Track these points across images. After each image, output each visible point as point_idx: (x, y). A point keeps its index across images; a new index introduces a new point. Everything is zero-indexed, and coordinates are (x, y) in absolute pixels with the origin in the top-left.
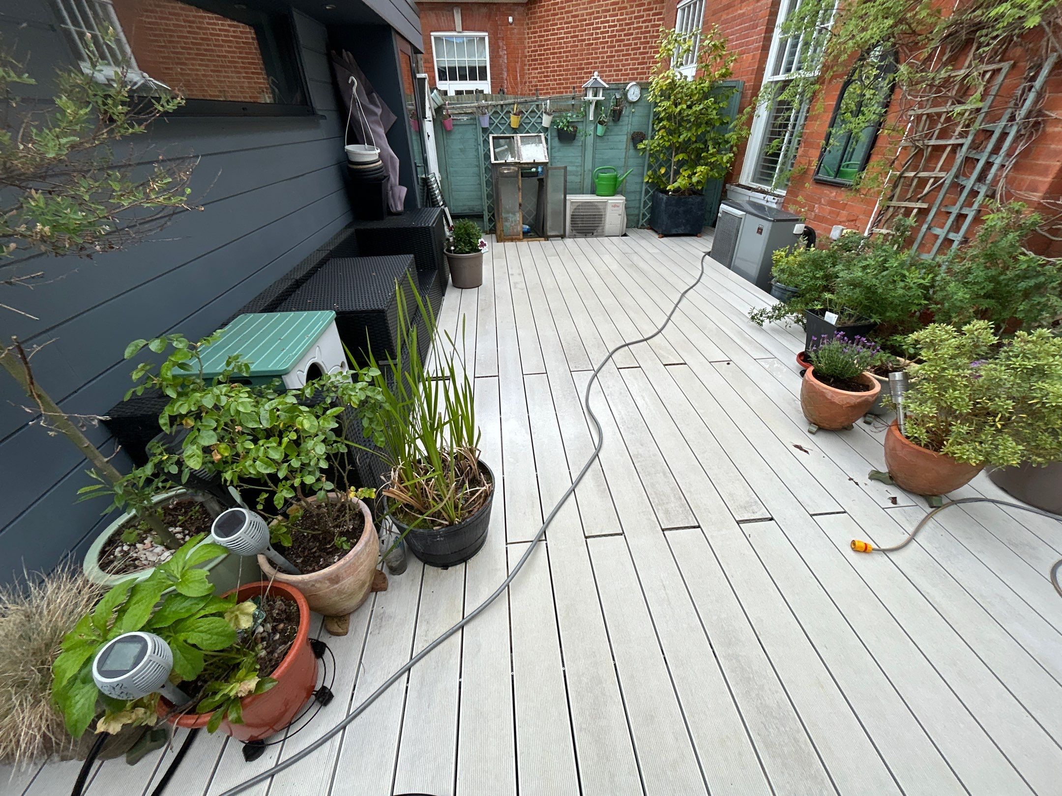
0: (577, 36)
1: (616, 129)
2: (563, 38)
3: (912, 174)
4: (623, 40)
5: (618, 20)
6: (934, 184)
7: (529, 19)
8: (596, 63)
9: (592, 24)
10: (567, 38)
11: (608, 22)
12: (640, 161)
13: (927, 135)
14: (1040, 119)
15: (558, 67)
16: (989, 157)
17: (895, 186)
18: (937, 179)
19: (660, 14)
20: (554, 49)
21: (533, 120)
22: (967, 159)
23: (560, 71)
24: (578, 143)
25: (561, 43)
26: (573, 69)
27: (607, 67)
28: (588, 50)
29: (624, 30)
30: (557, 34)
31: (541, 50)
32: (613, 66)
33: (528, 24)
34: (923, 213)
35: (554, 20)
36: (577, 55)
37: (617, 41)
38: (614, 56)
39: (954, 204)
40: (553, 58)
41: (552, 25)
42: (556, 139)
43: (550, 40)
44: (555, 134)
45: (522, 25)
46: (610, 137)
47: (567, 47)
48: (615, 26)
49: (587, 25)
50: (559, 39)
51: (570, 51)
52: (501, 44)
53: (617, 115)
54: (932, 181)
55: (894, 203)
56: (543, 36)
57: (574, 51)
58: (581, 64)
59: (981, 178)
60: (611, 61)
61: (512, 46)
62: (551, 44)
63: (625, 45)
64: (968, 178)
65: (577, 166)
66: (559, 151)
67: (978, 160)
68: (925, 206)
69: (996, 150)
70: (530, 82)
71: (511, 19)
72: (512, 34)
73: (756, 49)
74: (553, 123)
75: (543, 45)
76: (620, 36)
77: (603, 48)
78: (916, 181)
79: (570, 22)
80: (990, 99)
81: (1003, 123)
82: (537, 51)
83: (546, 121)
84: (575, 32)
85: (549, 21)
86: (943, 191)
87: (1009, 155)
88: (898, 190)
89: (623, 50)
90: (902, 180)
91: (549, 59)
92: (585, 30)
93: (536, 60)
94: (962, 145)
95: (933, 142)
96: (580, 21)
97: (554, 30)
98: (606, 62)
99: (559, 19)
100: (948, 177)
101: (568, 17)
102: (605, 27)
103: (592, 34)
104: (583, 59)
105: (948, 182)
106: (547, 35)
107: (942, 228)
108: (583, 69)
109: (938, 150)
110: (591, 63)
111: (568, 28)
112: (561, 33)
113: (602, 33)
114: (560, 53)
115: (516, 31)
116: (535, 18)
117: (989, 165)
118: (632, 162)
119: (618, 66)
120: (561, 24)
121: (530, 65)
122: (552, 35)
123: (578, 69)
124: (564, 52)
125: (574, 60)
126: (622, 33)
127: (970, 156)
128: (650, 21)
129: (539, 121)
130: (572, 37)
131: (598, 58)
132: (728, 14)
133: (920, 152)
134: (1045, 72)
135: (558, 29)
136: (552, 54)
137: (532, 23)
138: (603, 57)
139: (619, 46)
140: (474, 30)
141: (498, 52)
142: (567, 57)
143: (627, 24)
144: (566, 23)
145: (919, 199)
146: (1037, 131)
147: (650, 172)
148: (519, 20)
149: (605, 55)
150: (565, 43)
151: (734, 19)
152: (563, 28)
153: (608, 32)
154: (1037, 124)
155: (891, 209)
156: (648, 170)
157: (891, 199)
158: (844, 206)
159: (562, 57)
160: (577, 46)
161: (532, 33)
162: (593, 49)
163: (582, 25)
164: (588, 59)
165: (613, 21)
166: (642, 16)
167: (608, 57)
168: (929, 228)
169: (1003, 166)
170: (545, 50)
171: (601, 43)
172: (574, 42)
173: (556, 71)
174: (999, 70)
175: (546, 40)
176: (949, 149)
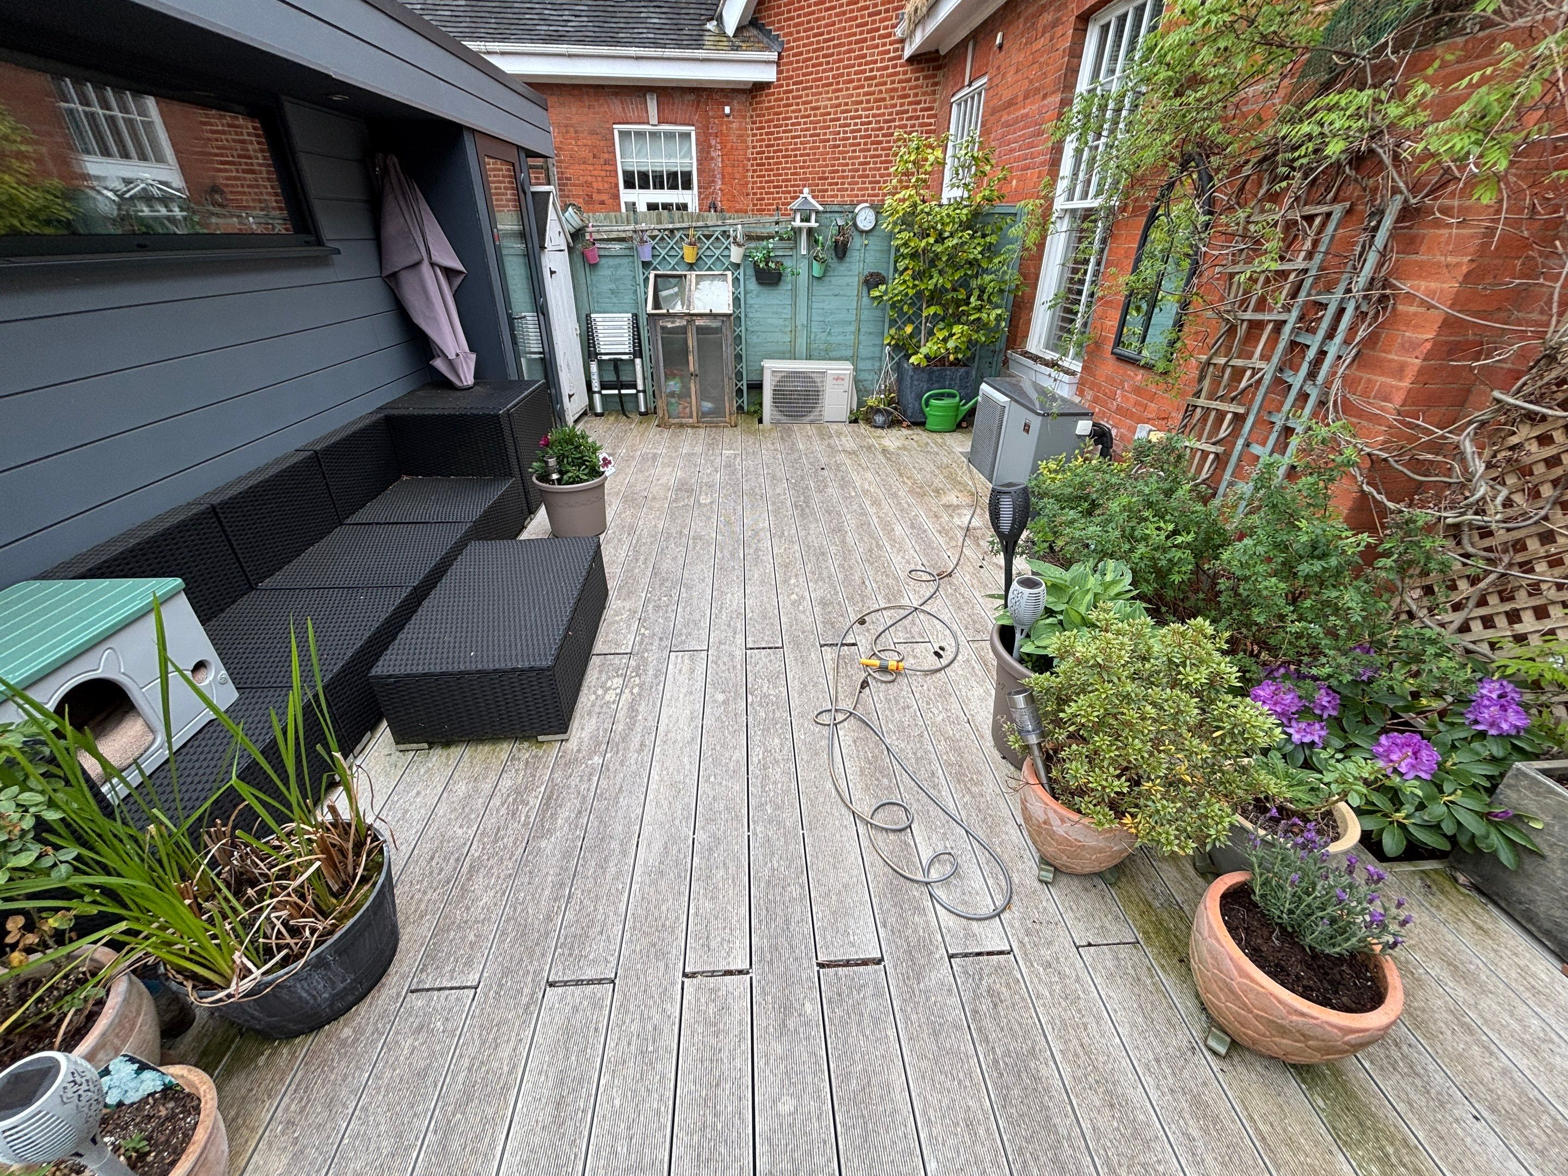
0: (818, 135)
1: (842, 268)
2: (799, 137)
3: (1222, 361)
4: (881, 142)
5: (874, 116)
6: (1253, 376)
7: (754, 110)
8: (844, 171)
9: (839, 119)
10: (805, 136)
11: (860, 117)
12: (878, 313)
13: (1242, 302)
14: (1388, 291)
15: (792, 174)
16: (1323, 343)
17: (1201, 378)
18: (1255, 371)
19: (931, 109)
20: (787, 150)
21: (718, 252)
22: (1293, 344)
23: (795, 180)
24: (786, 286)
25: (796, 144)
26: (813, 179)
27: (859, 177)
28: (834, 153)
29: (881, 129)
30: (791, 131)
31: (769, 152)
32: (867, 176)
33: (752, 117)
34: (1239, 419)
35: (787, 112)
36: (818, 160)
37: (872, 143)
38: (869, 163)
39: (1279, 411)
40: (787, 162)
41: (784, 119)
42: (754, 279)
43: (781, 138)
44: (751, 272)
45: (744, 117)
46: (833, 279)
47: (805, 149)
48: (870, 123)
49: (831, 120)
50: (793, 137)
51: (808, 155)
52: (713, 142)
53: (841, 250)
54: (1249, 373)
55: (1202, 402)
56: (772, 133)
57: (815, 154)
58: (824, 172)
59: (1312, 375)
60: (864, 170)
61: (729, 145)
62: (783, 145)
63: (883, 149)
64: (1296, 370)
65: (785, 320)
66: (757, 296)
67: (1308, 347)
68: (1241, 410)
69: (1330, 335)
70: (755, 194)
71: (727, 110)
72: (728, 129)
73: (1042, 164)
74: (745, 256)
75: (773, 146)
76: (877, 136)
77: (854, 151)
78: (1228, 371)
79: (809, 116)
80: (1318, 258)
81: (1338, 294)
82: (763, 152)
83: (736, 254)
84: (815, 129)
85: (781, 113)
86: (1262, 390)
87: (1347, 342)
88: (1206, 383)
89: (880, 156)
90: (1211, 368)
91: (781, 163)
92: (829, 127)
93: (763, 165)
94: (1285, 322)
95: (1249, 315)
96: (822, 115)
97: (787, 125)
98: (858, 170)
99: (793, 112)
100: (1268, 370)
101: (806, 110)
102: (856, 124)
103: (839, 133)
104: (827, 166)
105: (1267, 379)
106: (778, 132)
107: (1264, 444)
108: (827, 178)
109: (1256, 327)
110: (837, 171)
111: (805, 123)
112: (796, 130)
113: (852, 131)
114: (796, 156)
115: (734, 125)
116: (761, 109)
117: (1322, 353)
118: (866, 314)
119: (874, 176)
120: (796, 118)
121: (755, 171)
122: (785, 132)
123: (820, 179)
124: (801, 155)
125: (814, 167)
126: (880, 133)
127: (1298, 340)
128: (918, 118)
129: (726, 253)
130: (811, 136)
131: (847, 165)
132: (1009, 114)
133: (1232, 330)
134: (1388, 223)
135: (793, 124)
136: (784, 157)
137: (758, 116)
138: (853, 164)
139: (876, 149)
140: (675, 123)
141: (708, 153)
142: (805, 161)
143: (886, 121)
144: (803, 117)
145: (1233, 399)
146: (1384, 309)
147: (893, 331)
148: (739, 111)
149: (857, 161)
150: (801, 143)
151: (1016, 121)
152: (799, 124)
153: (860, 130)
154: (1383, 299)
155: (1199, 410)
156: (890, 327)
157: (1198, 394)
158: (1152, 397)
159: (798, 162)
160: (819, 148)
161: (758, 129)
162: (840, 153)
163: (825, 121)
164: (833, 165)
165: (867, 117)
166: (907, 111)
167: (860, 164)
168: (1247, 445)
169: (1340, 357)
170: (775, 152)
171: (852, 145)
172: (814, 142)
173: (790, 180)
174: (1329, 215)
175: (775, 139)
176: (1270, 326)
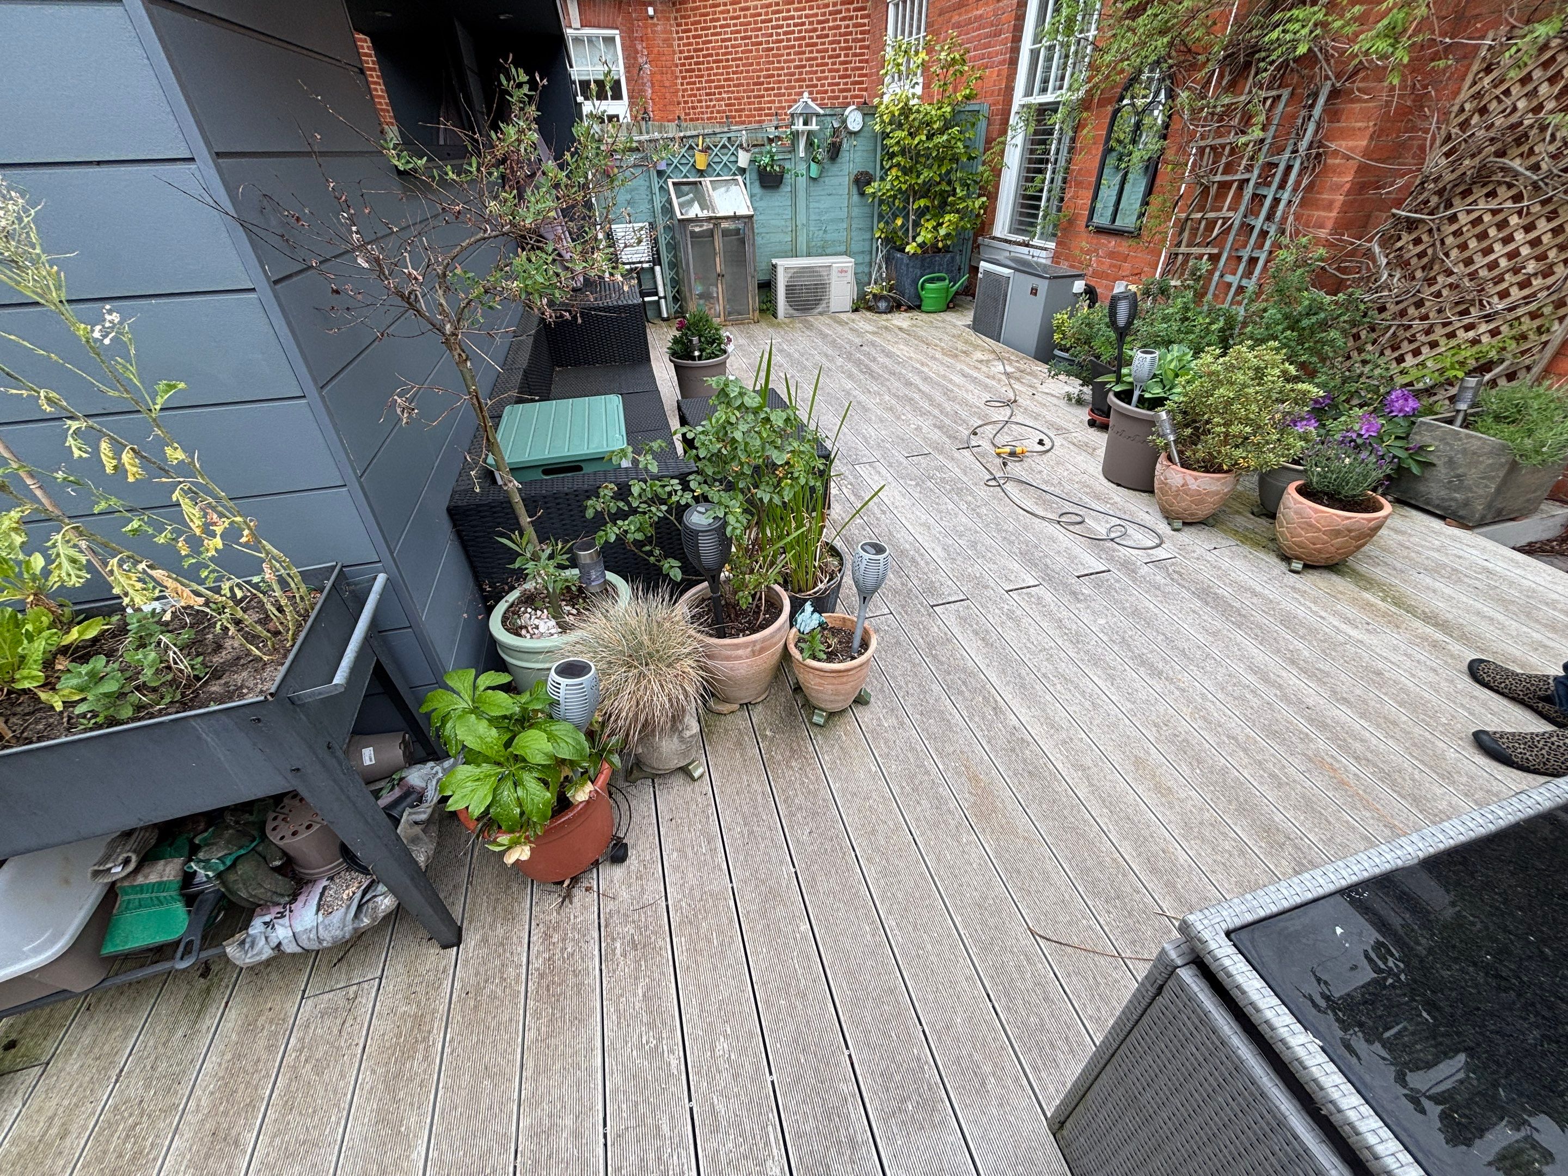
0: (750, 37)
1: (834, 169)
2: (730, 40)
3: (1199, 215)
4: (815, 44)
5: (807, 16)
6: (1223, 224)
7: (678, 11)
8: (779, 75)
9: (771, 20)
10: (736, 39)
11: (792, 18)
12: (867, 210)
13: (1212, 170)
14: (1321, 150)
15: (725, 80)
16: (1276, 192)
17: (1181, 233)
18: (1226, 220)
19: (864, 9)
20: (717, 54)
21: (725, 158)
22: (1255, 196)
23: (729, 86)
24: (786, 189)
25: (727, 47)
26: (748, 84)
27: (797, 81)
28: (767, 56)
29: (815, 30)
30: (720, 34)
31: (698, 57)
32: (804, 80)
33: (676, 18)
34: (1214, 258)
35: (715, 13)
36: (752, 64)
37: (807, 45)
38: (804, 66)
39: (1245, 247)
40: (718, 68)
41: (711, 21)
42: (757, 184)
43: (710, 42)
44: (755, 176)
45: (668, 19)
46: (827, 179)
47: (736, 52)
48: (803, 24)
49: (763, 22)
50: (723, 41)
51: (741, 59)
52: (639, 47)
53: (835, 151)
54: (1220, 222)
55: (1183, 249)
56: (700, 36)
57: (747, 58)
58: (759, 77)
59: (1270, 217)
60: (801, 73)
61: (656, 50)
62: (713, 48)
63: (818, 51)
64: (1257, 216)
65: (786, 220)
66: (761, 199)
67: (1265, 197)
68: (1215, 251)
69: (1282, 186)
70: (686, 102)
71: (651, 11)
72: (653, 32)
73: (1002, 63)
74: (752, 161)
75: (702, 50)
76: (811, 38)
77: (789, 54)
78: (1203, 223)
79: (738, 17)
80: (1272, 129)
81: (1287, 155)
82: (692, 57)
83: (743, 159)
84: (746, 31)
85: (707, 14)
86: (1233, 232)
87: (1295, 190)
88: (1186, 235)
89: (816, 58)
90: (1189, 222)
91: (712, 69)
92: (760, 29)
93: (693, 70)
94: (1248, 180)
95: (1218, 178)
96: (753, 16)
97: (715, 27)
98: (793, 74)
99: (722, 12)
100: (1237, 218)
101: (735, 10)
102: (788, 26)
103: (771, 35)
104: (761, 70)
105: (1237, 224)
106: (706, 35)
107: (1234, 274)
108: (762, 83)
109: (1224, 186)
110: (773, 76)
111: (735, 25)
112: (726, 33)
113: (785, 33)
114: (727, 60)
115: (659, 28)
116: (686, 10)
117: (1276, 201)
118: (856, 211)
119: (811, 79)
120: (725, 19)
121: (684, 78)
122: (713, 35)
123: (755, 84)
124: (733, 60)
125: (748, 72)
126: (814, 34)
127: (1258, 192)
128: (851, 18)
129: (733, 159)
130: (742, 38)
131: (783, 68)
132: (960, 15)
133: (1206, 190)
134: (1321, 101)
135: (722, 27)
136: (714, 62)
137: (683, 17)
138: (789, 68)
139: (811, 52)
140: (599, 26)
141: (635, 58)
142: (738, 66)
143: (819, 22)
144: (732, 18)
145: (1208, 244)
146: (1319, 162)
147: (882, 225)
148: (662, 12)
149: (792, 65)
150: (733, 46)
151: (969, 22)
152: (728, 26)
153: (793, 33)
154: (1318, 155)
155: (1180, 257)
156: (879, 222)
157: (1179, 244)
158: (1125, 258)
159: (731, 66)
160: (751, 51)
161: (685, 31)
162: (774, 56)
163: (756, 22)
164: (768, 70)
165: (800, 17)
166: (840, 12)
167: (796, 67)
168: (1222, 276)
169: (1290, 201)
170: (704, 56)
171: (786, 48)
172: (746, 45)
173: (723, 87)
174: (1279, 97)
175: (704, 43)
176: (1235, 185)
